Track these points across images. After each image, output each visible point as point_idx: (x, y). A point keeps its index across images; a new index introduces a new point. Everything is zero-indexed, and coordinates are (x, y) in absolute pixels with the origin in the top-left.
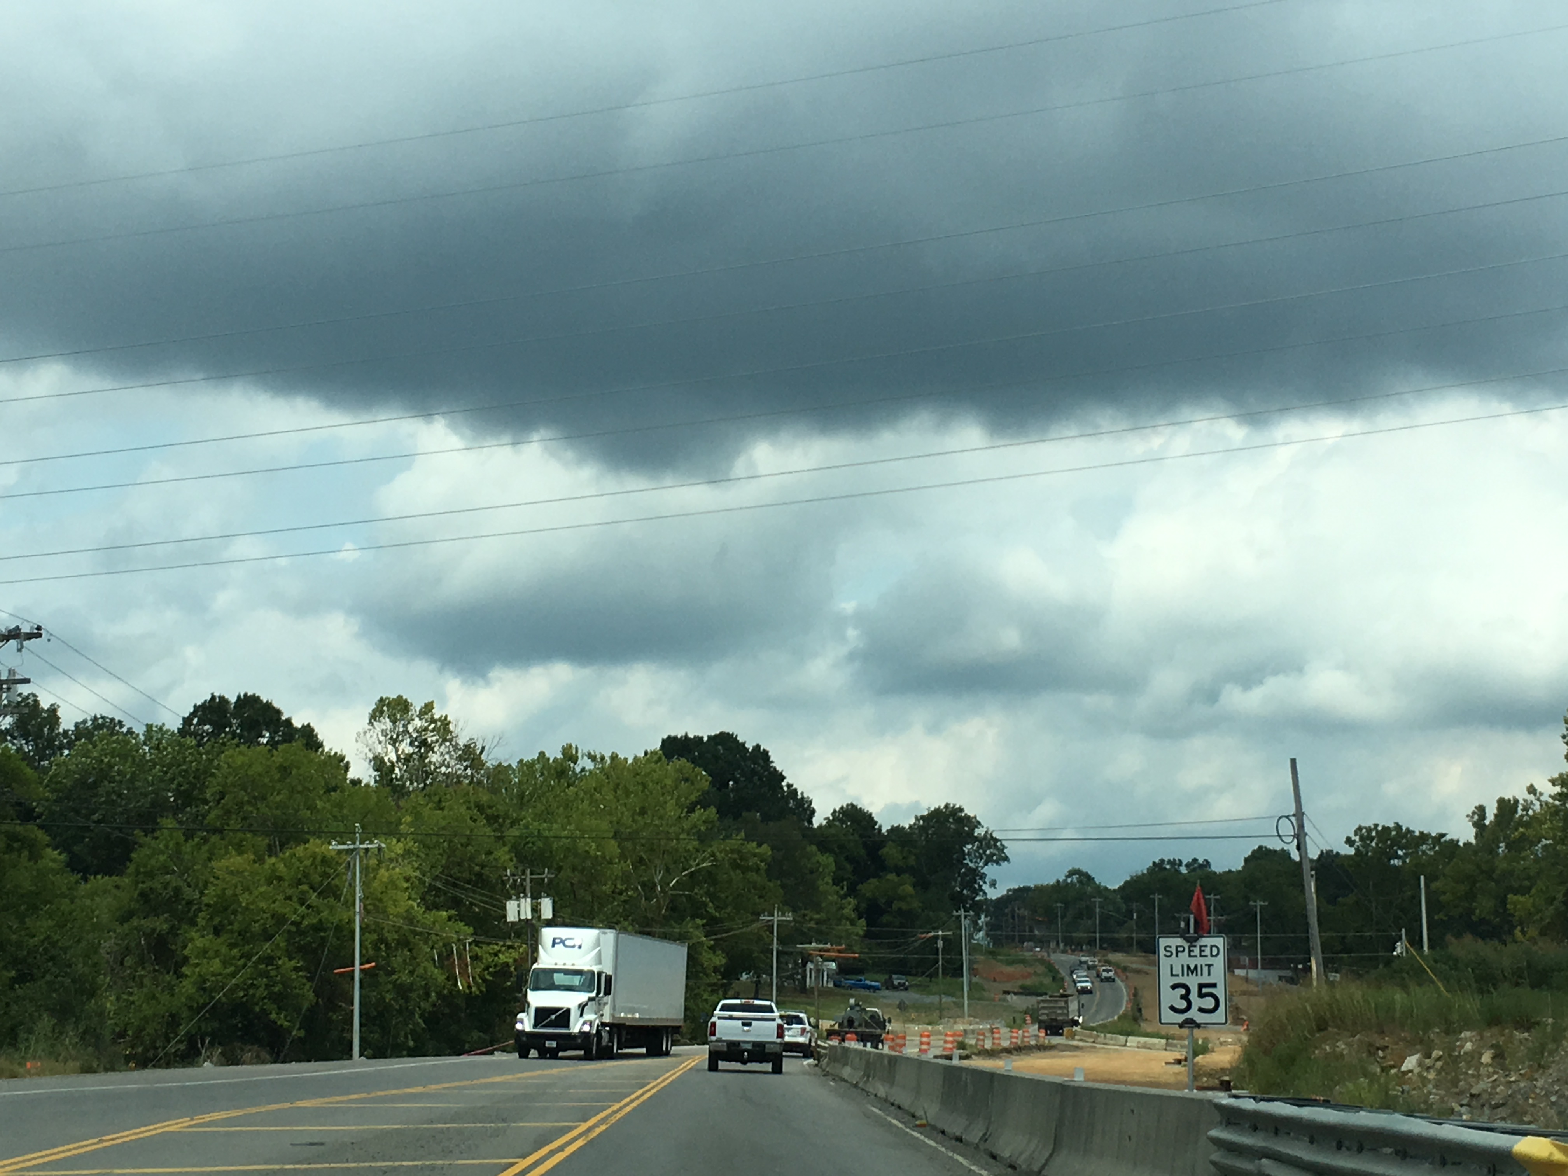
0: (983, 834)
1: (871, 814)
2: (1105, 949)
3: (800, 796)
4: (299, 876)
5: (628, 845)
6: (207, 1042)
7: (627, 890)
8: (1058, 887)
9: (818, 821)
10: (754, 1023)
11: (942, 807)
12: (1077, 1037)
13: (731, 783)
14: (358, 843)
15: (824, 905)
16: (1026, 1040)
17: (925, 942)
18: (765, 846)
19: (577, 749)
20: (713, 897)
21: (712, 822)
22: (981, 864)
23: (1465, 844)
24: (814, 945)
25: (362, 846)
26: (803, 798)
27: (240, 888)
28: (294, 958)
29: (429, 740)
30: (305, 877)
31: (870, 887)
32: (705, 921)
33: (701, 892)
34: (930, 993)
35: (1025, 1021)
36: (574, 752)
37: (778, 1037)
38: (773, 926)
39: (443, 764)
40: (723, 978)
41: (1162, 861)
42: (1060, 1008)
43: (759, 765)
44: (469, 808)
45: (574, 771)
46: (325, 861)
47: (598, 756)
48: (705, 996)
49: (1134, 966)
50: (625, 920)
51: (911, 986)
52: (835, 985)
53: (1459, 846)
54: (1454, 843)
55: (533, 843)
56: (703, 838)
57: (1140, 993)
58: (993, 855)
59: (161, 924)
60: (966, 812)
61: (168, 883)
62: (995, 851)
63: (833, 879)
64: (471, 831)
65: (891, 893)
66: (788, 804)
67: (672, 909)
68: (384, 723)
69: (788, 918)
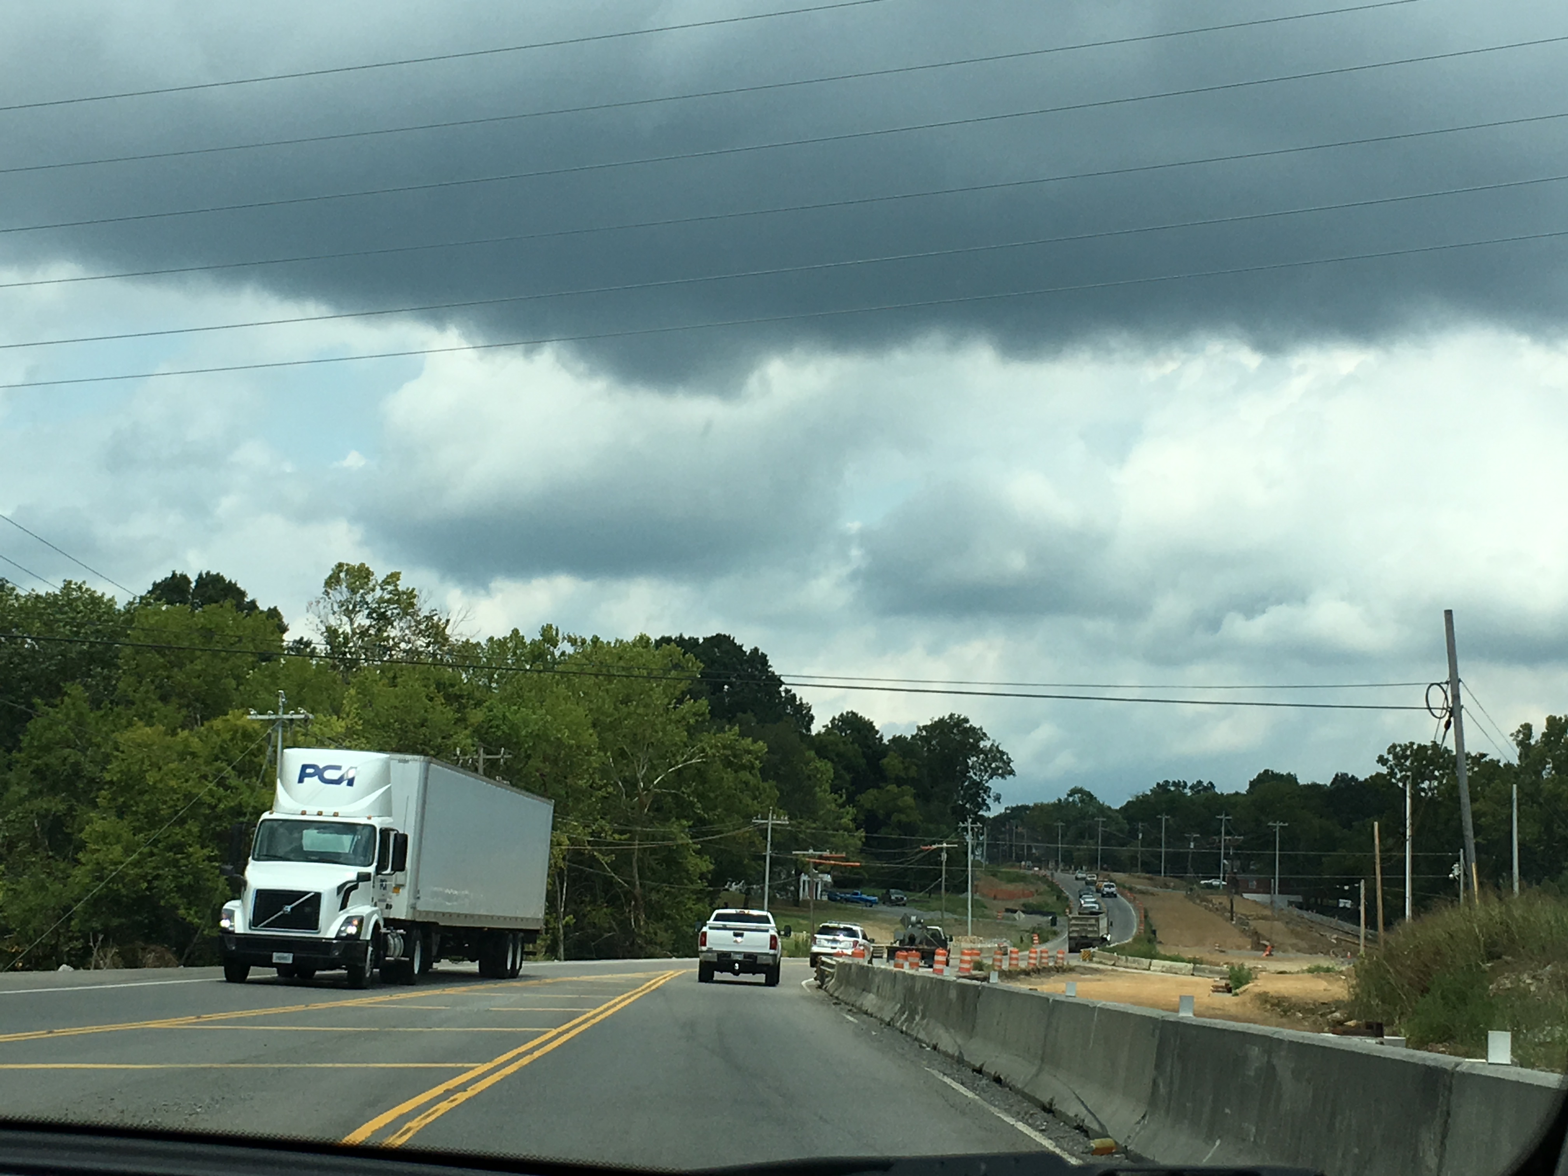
0: (989, 746)
1: (872, 723)
2: (1106, 870)
3: (798, 703)
4: (216, 751)
5: (609, 736)
6: (100, 939)
7: (606, 785)
8: (1059, 806)
9: (816, 728)
10: (745, 933)
11: (946, 717)
12: (1094, 959)
13: (726, 687)
14: (280, 713)
15: (820, 812)
16: (1044, 961)
17: (929, 854)
18: (761, 743)
19: (557, 630)
20: (701, 797)
21: (703, 714)
22: (986, 777)
23: (1505, 765)
24: (811, 851)
25: (285, 716)
26: (801, 704)
27: (147, 763)
28: (208, 846)
29: (389, 613)
30: (223, 753)
31: (869, 798)
32: (691, 823)
33: (688, 791)
34: (930, 909)
35: (1032, 940)
36: (554, 633)
37: (771, 948)
38: (767, 829)
39: (402, 639)
40: (710, 886)
41: (1167, 782)
42: (1091, 925)
43: (757, 669)
44: (426, 686)
45: (552, 654)
46: (248, 736)
47: (579, 639)
48: (690, 904)
49: (1139, 887)
50: (601, 818)
51: (910, 901)
52: (829, 898)
53: (1500, 767)
54: (1494, 764)
55: (498, 727)
56: (692, 731)
57: (1150, 915)
58: (998, 768)
59: (56, 804)
60: (971, 722)
61: (65, 759)
62: (1001, 765)
63: (831, 786)
64: (426, 710)
65: (890, 805)
66: (786, 709)
67: (655, 807)
68: (340, 592)
69: (784, 821)
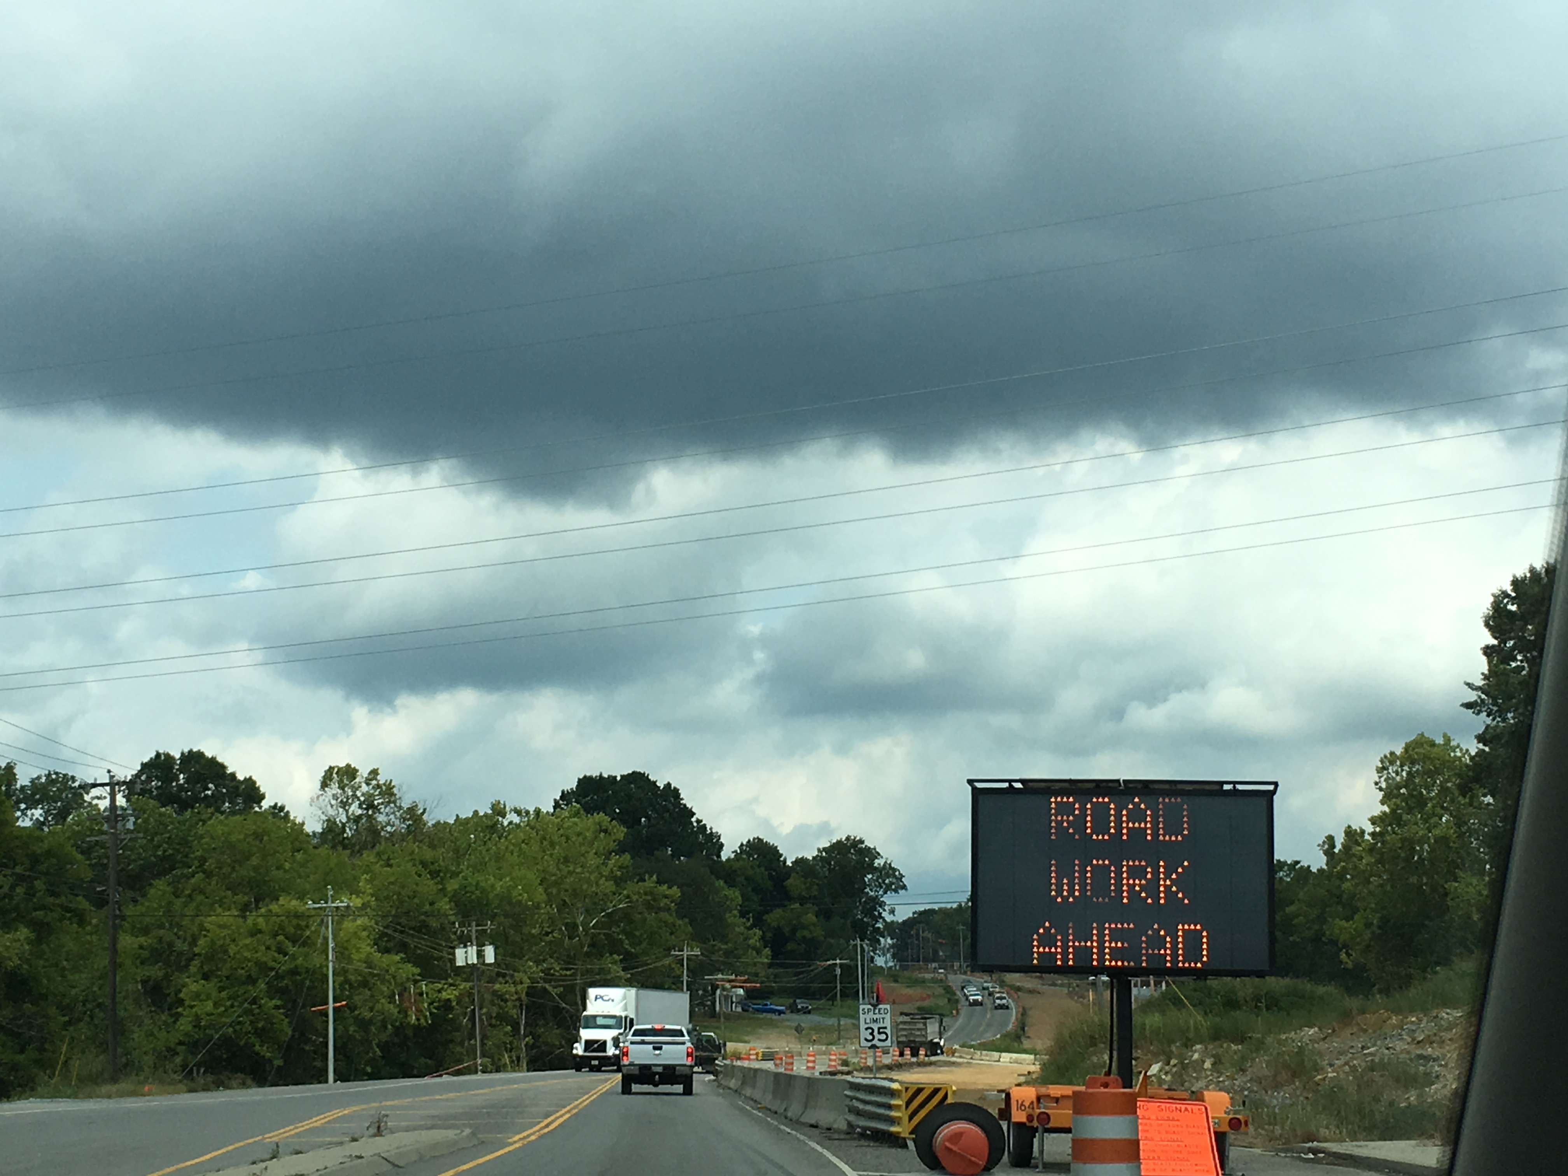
0: (882, 864)
1: (776, 847)
3: (709, 831)
4: (276, 929)
5: (554, 891)
7: (552, 932)
8: (958, 910)
9: (726, 854)
10: (664, 1046)
11: (843, 839)
12: (956, 1054)
13: (643, 819)
14: (330, 902)
15: (730, 936)
17: (824, 970)
18: (675, 888)
19: (505, 805)
20: (629, 935)
21: (627, 867)
22: (881, 893)
23: (1317, 870)
24: (721, 975)
25: (333, 904)
26: (712, 833)
27: (227, 939)
28: (274, 998)
30: (281, 929)
31: (775, 917)
33: (618, 930)
34: (831, 1016)
36: (502, 807)
37: (686, 1060)
38: (683, 960)
39: (388, 824)
42: (919, 1029)
43: (669, 802)
44: (414, 865)
45: (502, 825)
46: (301, 917)
47: (524, 811)
50: (550, 958)
51: (813, 1009)
52: (743, 1009)
53: (1312, 872)
54: (1307, 870)
55: (472, 893)
56: (619, 882)
57: (1030, 1013)
58: (891, 883)
59: (155, 972)
60: (866, 843)
62: (894, 881)
63: (740, 912)
64: (417, 885)
65: (795, 922)
66: (698, 838)
67: (592, 945)
68: (334, 789)
69: (697, 952)
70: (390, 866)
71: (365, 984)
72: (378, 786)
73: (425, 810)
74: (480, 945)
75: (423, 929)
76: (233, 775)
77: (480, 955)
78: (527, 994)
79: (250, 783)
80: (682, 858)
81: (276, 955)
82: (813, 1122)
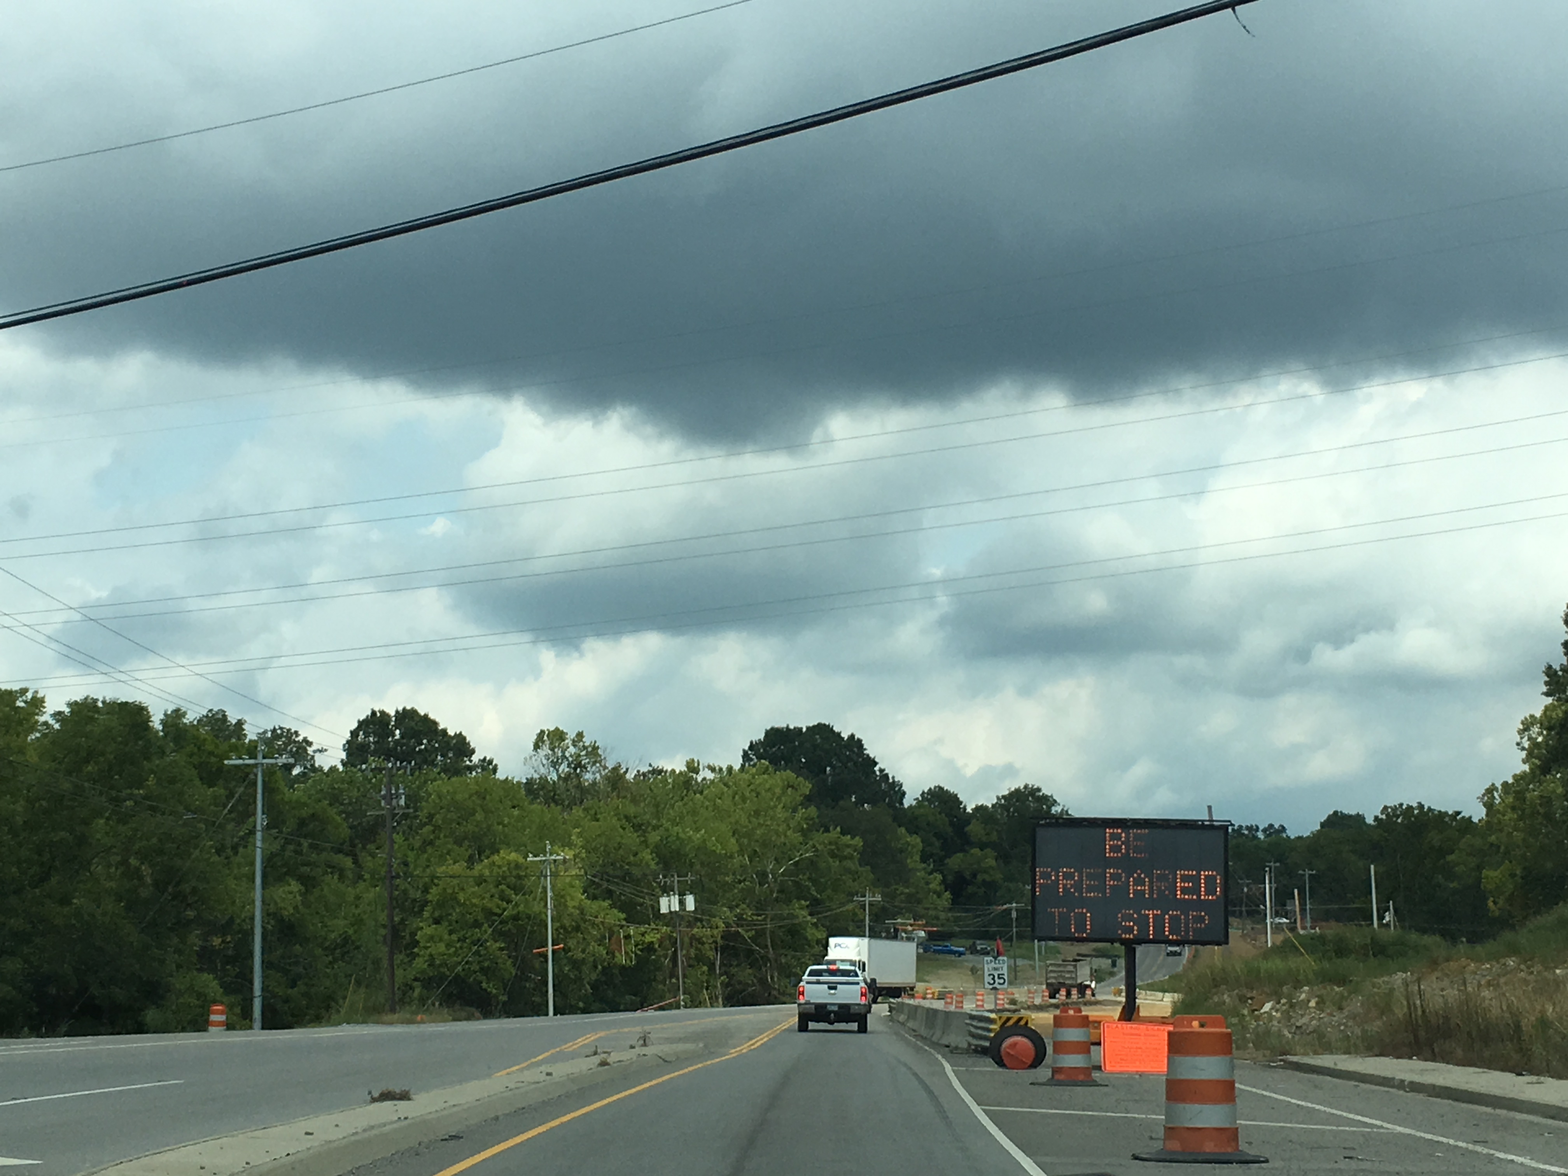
0: (1059, 811)
1: (956, 795)
3: (891, 781)
4: (499, 879)
5: (745, 841)
7: (745, 880)
9: (908, 802)
10: (839, 986)
11: (1022, 788)
13: (828, 769)
14: (548, 855)
15: (912, 881)
17: (1001, 913)
18: (857, 838)
19: (698, 762)
20: (814, 882)
21: (812, 819)
23: (1476, 821)
24: (899, 920)
25: (551, 857)
26: (894, 782)
27: (457, 888)
28: (499, 941)
29: (583, 763)
30: (503, 879)
31: (955, 861)
32: (808, 903)
33: (805, 877)
36: (696, 765)
38: (865, 905)
39: (594, 781)
43: (854, 752)
45: (696, 780)
46: (523, 868)
47: (717, 768)
52: (924, 951)
53: (1473, 822)
55: (672, 843)
56: (804, 833)
60: (1043, 791)
63: (921, 857)
64: (622, 837)
65: (975, 866)
66: (881, 786)
67: (781, 891)
68: (545, 750)
69: (878, 898)
70: (598, 820)
71: (577, 929)
72: (585, 748)
73: (627, 769)
74: (682, 894)
75: (626, 877)
76: (444, 731)
77: (682, 903)
78: (722, 937)
79: (460, 738)
80: (866, 805)
81: (500, 902)
82: (947, 1043)
